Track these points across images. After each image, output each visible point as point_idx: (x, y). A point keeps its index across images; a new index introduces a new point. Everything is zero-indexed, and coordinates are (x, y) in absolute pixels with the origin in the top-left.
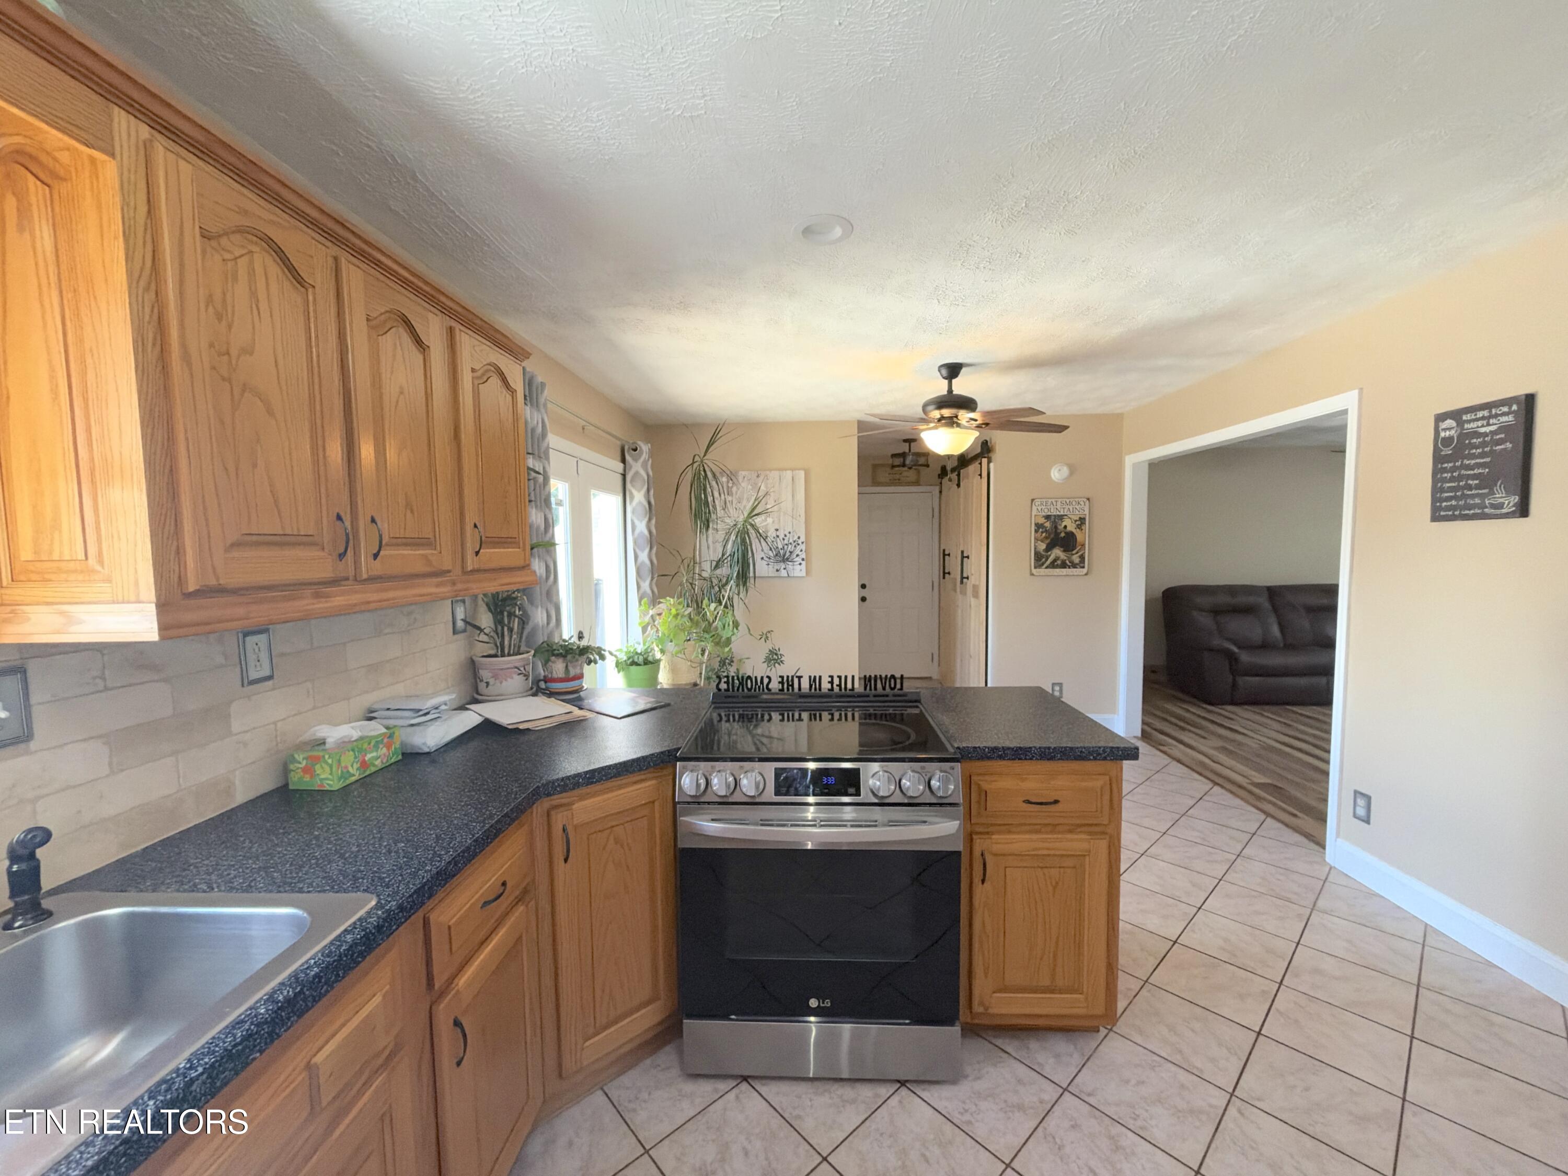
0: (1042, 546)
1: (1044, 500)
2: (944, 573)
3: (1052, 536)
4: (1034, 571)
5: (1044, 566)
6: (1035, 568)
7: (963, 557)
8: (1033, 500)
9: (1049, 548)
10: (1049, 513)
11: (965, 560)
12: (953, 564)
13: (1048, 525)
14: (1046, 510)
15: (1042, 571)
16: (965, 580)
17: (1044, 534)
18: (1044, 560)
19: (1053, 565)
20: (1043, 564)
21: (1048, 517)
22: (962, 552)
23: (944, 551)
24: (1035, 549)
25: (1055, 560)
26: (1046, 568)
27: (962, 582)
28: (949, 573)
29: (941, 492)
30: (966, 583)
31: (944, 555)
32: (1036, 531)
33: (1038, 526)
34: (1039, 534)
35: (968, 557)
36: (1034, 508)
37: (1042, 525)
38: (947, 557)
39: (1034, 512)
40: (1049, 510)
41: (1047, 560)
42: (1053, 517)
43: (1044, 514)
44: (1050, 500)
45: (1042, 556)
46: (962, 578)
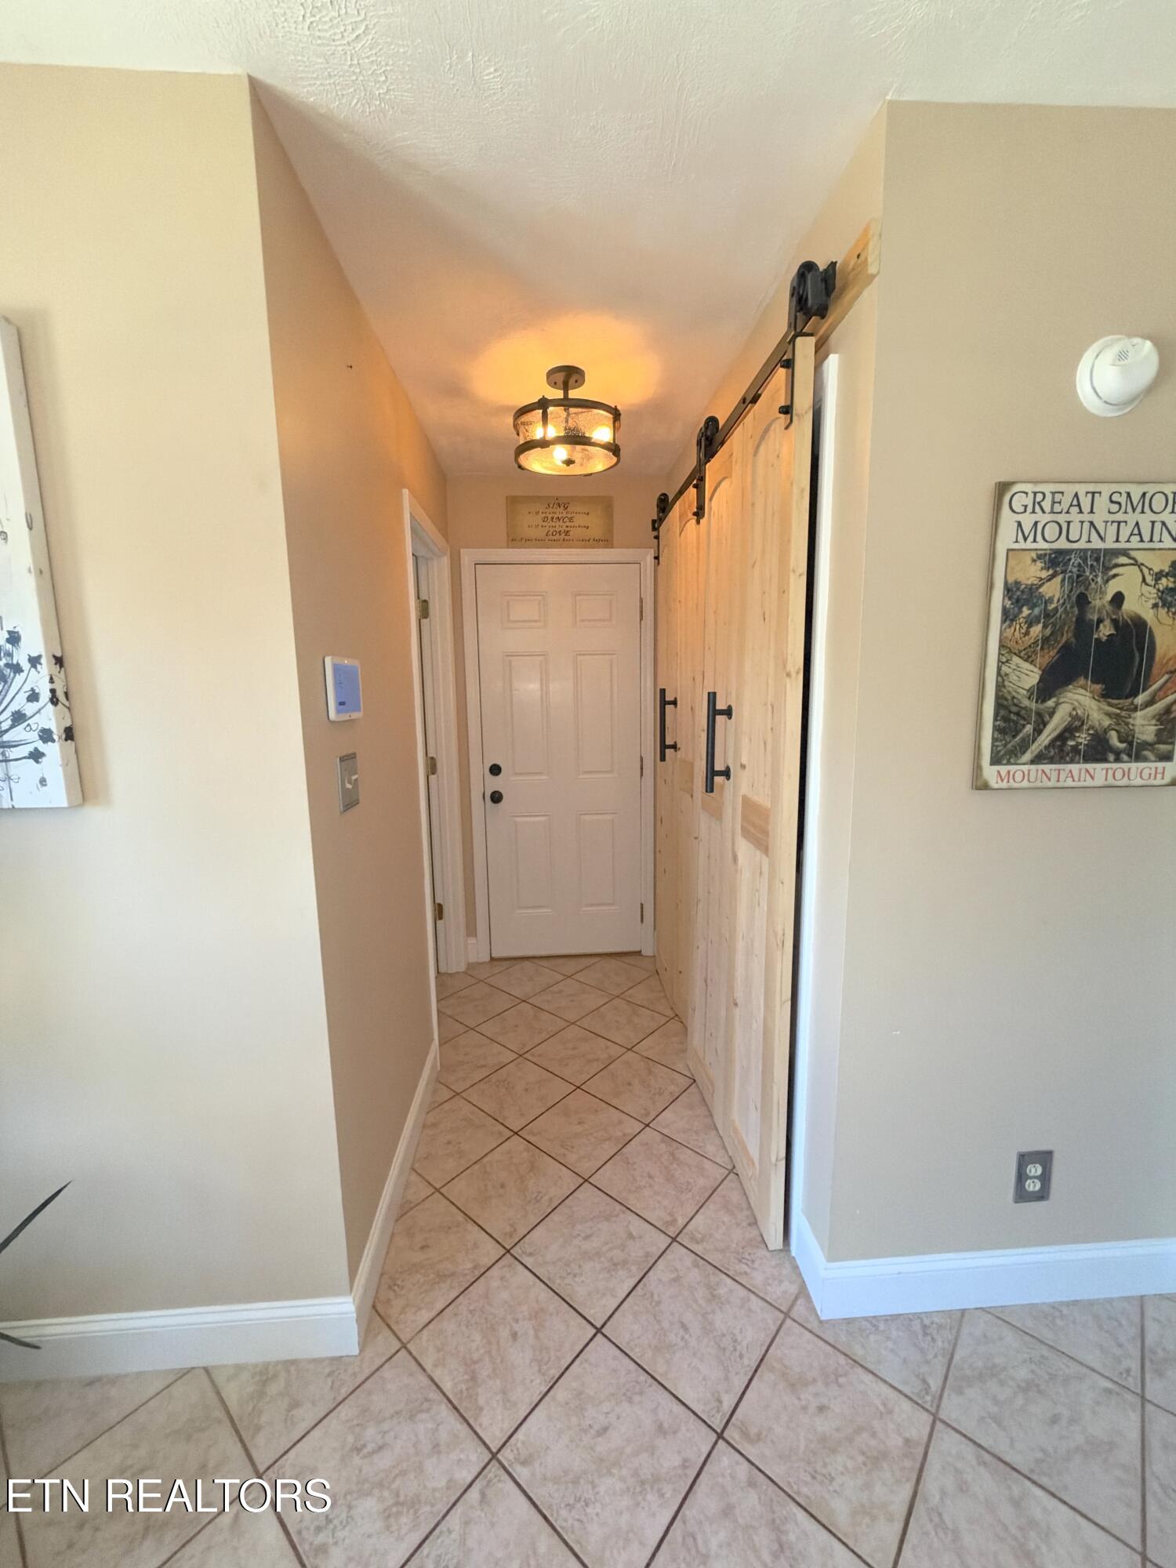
0: (1028, 676)
1: (1048, 489)
2: (664, 747)
3: (1067, 636)
4: (990, 772)
5: (1028, 756)
6: (996, 760)
7: (713, 712)
8: (1002, 488)
9: (1052, 683)
10: (1063, 544)
11: (720, 719)
12: (689, 724)
13: (1053, 590)
14: (1051, 532)
15: (1023, 772)
16: (718, 779)
17: (1036, 630)
18: (1029, 728)
19: (1060, 751)
20: (1024, 747)
21: (1055, 560)
22: (712, 697)
23: (663, 691)
24: (1000, 686)
25: (1068, 732)
26: (1038, 759)
27: (710, 787)
28: (674, 747)
29: (657, 558)
30: (722, 787)
31: (664, 703)
32: (1008, 616)
33: (1019, 596)
34: (1016, 631)
35: (728, 712)
36: (1008, 520)
37: (1032, 590)
38: (669, 708)
39: (1007, 538)
40: (1063, 530)
41: (1038, 731)
42: (1075, 560)
43: (1041, 545)
44: (1070, 490)
45: (1022, 714)
46: (711, 773)
